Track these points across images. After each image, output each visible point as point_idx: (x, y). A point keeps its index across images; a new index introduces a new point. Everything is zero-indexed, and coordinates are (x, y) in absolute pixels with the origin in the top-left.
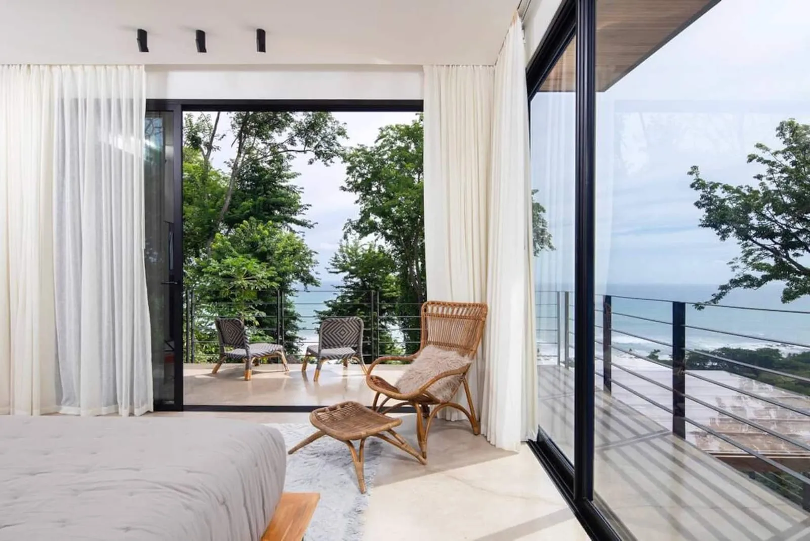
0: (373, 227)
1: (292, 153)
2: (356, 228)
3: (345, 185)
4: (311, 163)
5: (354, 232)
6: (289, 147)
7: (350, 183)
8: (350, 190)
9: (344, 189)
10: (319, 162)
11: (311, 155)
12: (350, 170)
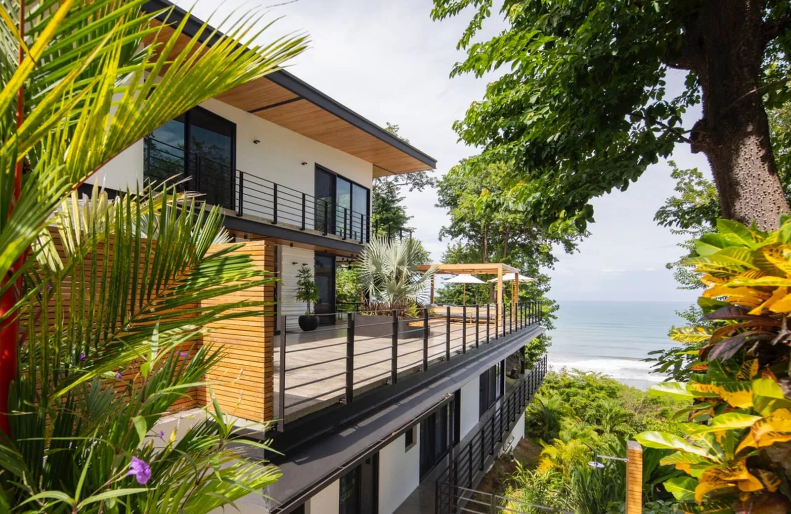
0: (461, 231)
1: (399, 186)
2: (449, 232)
3: (438, 203)
4: (411, 190)
5: (447, 235)
6: (395, 183)
7: (441, 201)
8: (441, 206)
9: (437, 206)
10: (416, 190)
11: (410, 186)
12: (440, 193)
